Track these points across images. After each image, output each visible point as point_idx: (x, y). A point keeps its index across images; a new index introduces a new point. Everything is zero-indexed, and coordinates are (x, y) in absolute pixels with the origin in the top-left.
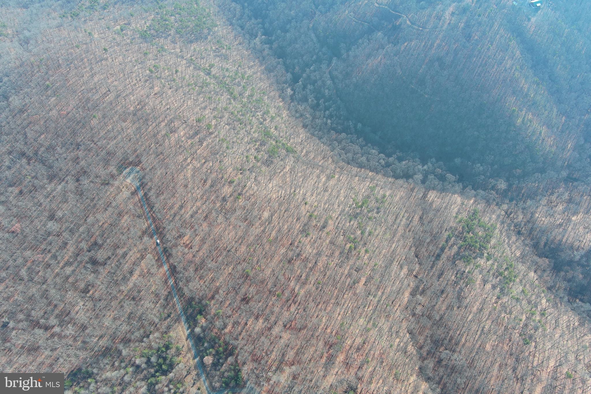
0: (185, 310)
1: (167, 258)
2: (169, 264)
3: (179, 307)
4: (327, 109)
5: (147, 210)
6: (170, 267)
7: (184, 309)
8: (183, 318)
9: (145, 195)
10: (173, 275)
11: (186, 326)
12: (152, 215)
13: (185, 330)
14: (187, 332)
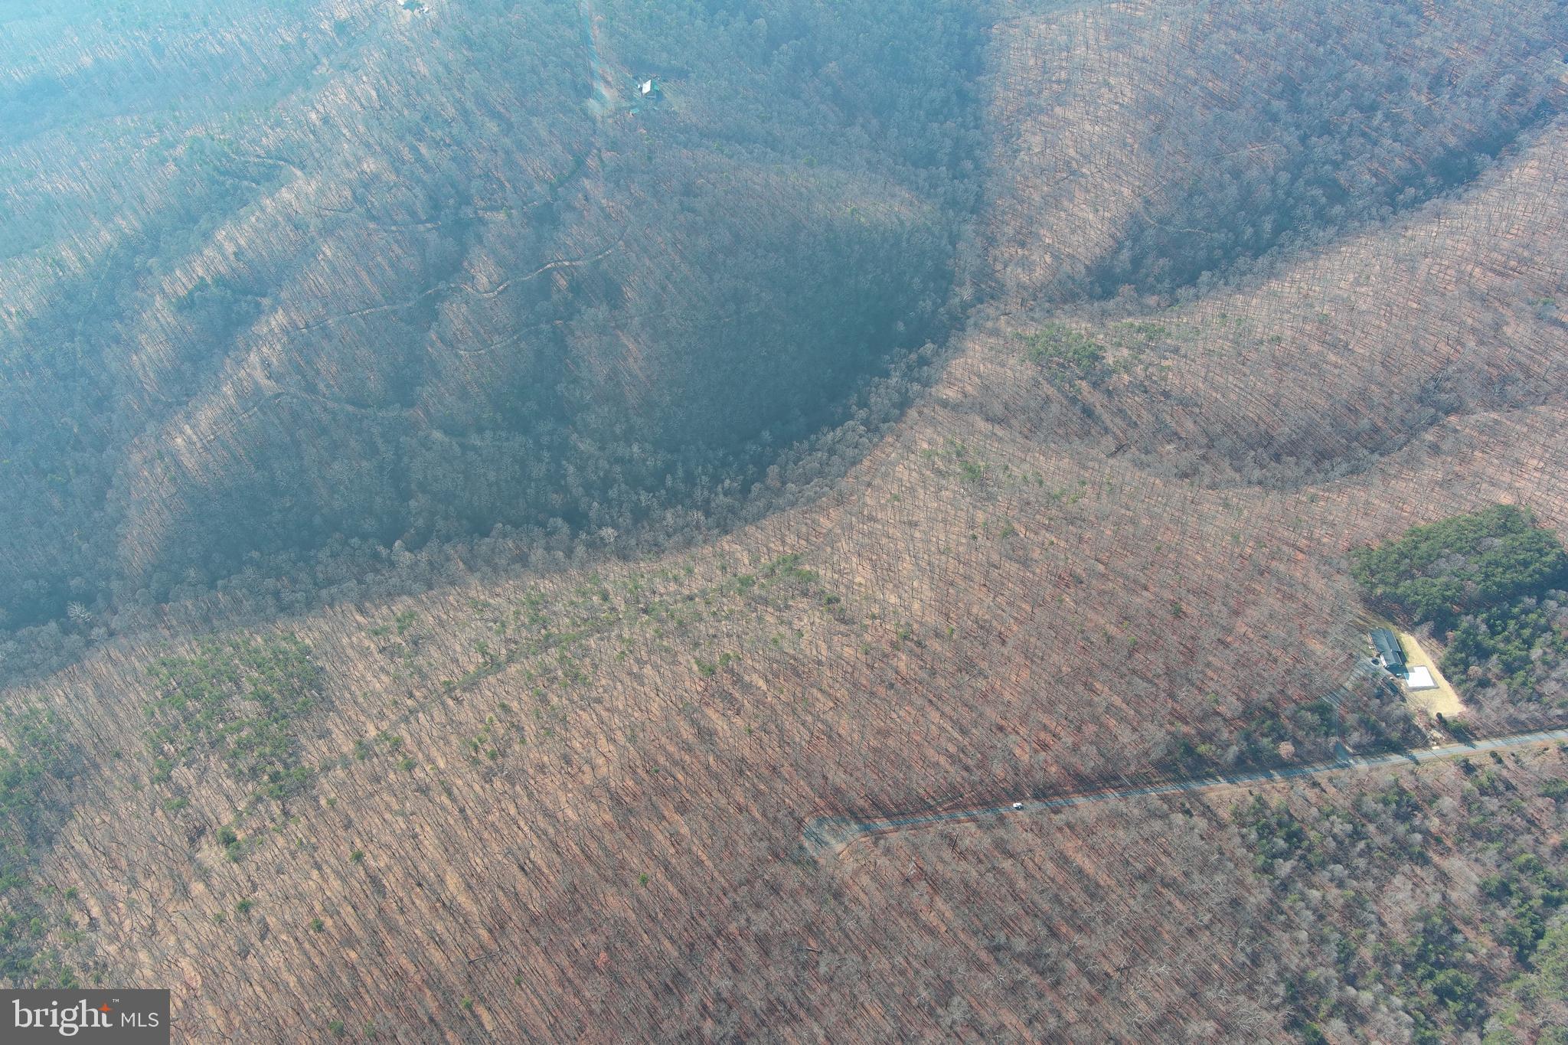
0: (1180, 779)
1: (1059, 795)
2: (1074, 792)
3: (1170, 790)
4: (690, 479)
5: (930, 818)
6: (1080, 792)
7: (1174, 780)
8: (1195, 786)
9: (888, 815)
10: (1099, 788)
11: (1212, 784)
12: (945, 810)
13: (1220, 785)
14: (1224, 783)
